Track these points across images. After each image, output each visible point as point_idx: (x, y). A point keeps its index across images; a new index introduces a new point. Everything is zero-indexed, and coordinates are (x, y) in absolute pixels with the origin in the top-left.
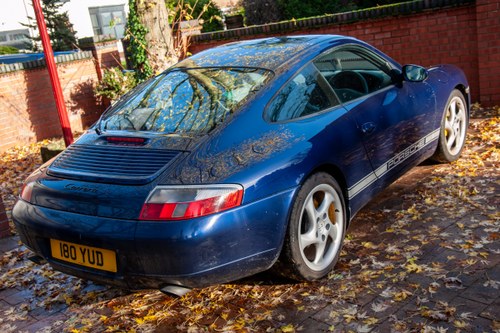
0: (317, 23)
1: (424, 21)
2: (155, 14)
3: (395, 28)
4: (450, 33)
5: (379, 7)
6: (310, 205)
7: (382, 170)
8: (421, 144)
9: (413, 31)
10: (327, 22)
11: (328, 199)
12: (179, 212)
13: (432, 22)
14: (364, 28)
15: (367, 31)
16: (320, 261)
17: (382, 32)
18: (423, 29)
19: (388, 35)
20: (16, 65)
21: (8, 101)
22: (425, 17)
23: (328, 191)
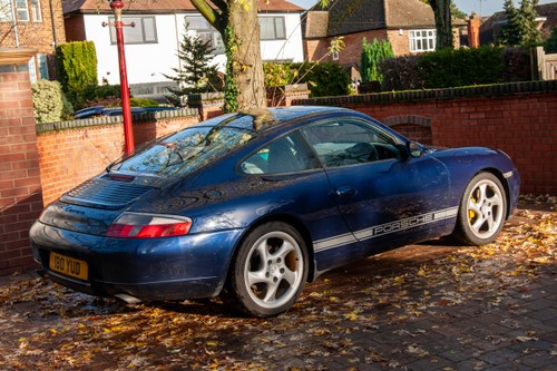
0: (415, 97)
1: (516, 104)
2: (249, 76)
3: (489, 109)
4: (541, 119)
5: (476, 86)
6: (263, 247)
7: (364, 234)
8: (427, 219)
9: (506, 114)
10: (425, 97)
11: (286, 246)
12: (135, 232)
13: (524, 106)
14: (460, 107)
15: (462, 110)
16: (271, 299)
17: (476, 112)
18: (515, 114)
19: (483, 116)
20: (118, 117)
21: (104, 153)
22: (517, 101)
23: (289, 241)
